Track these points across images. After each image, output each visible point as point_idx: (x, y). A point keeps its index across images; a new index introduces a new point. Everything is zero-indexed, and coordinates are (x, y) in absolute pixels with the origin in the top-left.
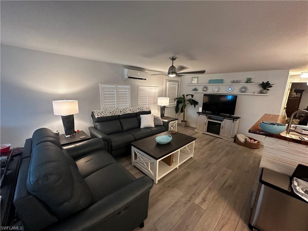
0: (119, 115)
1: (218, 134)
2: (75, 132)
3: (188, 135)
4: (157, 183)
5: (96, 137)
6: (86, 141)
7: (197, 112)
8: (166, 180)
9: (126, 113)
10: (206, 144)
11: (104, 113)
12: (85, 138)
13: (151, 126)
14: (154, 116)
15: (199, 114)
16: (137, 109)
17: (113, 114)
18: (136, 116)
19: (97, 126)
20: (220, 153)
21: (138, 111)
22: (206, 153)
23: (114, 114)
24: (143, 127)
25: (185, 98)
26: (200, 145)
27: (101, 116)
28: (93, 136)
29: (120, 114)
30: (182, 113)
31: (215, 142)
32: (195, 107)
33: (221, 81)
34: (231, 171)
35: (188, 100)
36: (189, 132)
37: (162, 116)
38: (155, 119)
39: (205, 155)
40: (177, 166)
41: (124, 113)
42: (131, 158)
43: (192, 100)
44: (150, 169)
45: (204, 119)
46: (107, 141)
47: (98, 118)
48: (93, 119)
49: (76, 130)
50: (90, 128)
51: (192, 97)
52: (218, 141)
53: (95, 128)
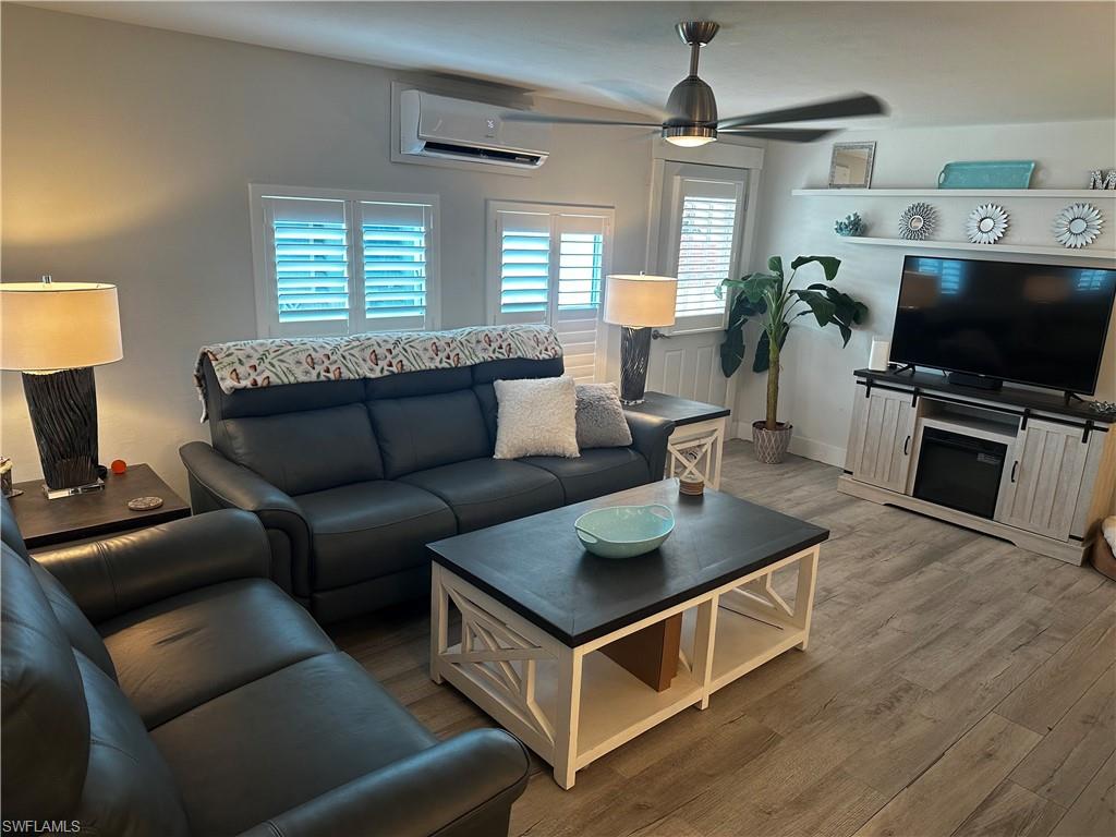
0: (365, 380)
1: (988, 512)
2: (102, 472)
3: (792, 512)
4: (570, 782)
5: (222, 504)
6: (163, 527)
7: (856, 373)
8: (628, 769)
9: (408, 367)
10: (901, 574)
11: (275, 362)
12: (159, 507)
13: (559, 451)
14: (583, 389)
15: (870, 384)
16: (478, 342)
17: (328, 371)
18: (471, 387)
19: (231, 438)
20: (979, 631)
21: (482, 356)
22: (896, 623)
23: (332, 368)
24: (509, 457)
25: (786, 280)
26: (864, 574)
27: (255, 381)
28: (206, 499)
29: (372, 376)
30: (765, 377)
31: (960, 564)
32: (846, 335)
33: (1029, 176)
34: (1034, 738)
35: (803, 295)
36: (798, 493)
37: (633, 388)
38: (586, 408)
39: (888, 636)
40: (702, 695)
41: (394, 369)
42: (426, 635)
43: (831, 291)
44: (537, 701)
45: (900, 415)
46: (288, 533)
47: (237, 391)
48: (206, 396)
49: (105, 458)
50: (188, 452)
51: (831, 274)
52: (980, 554)
53: (220, 450)
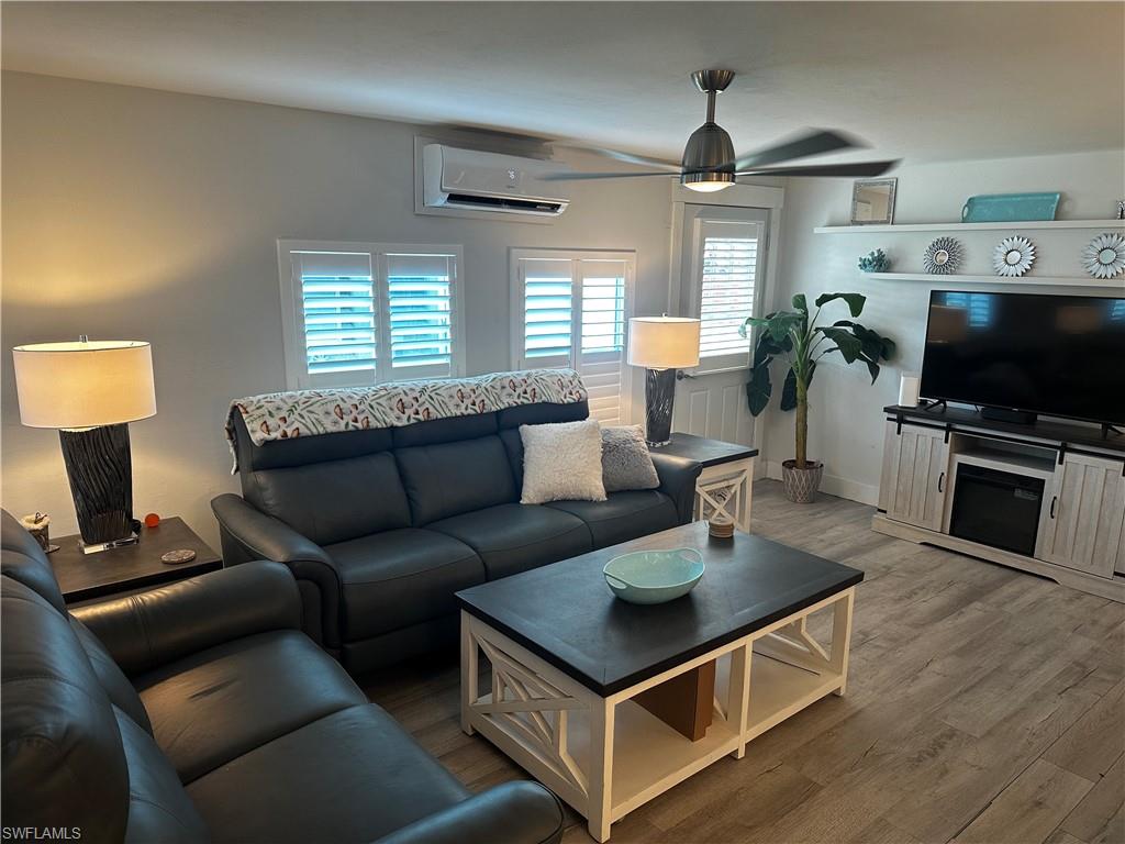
0: (393, 428)
1: (1029, 551)
2: (136, 526)
3: (824, 554)
4: (606, 835)
5: (253, 556)
6: (196, 580)
7: (886, 410)
8: (664, 821)
9: (434, 414)
10: (942, 614)
11: (304, 413)
12: (192, 560)
13: (586, 495)
14: (607, 433)
15: (901, 421)
16: (503, 387)
17: (356, 420)
18: (496, 433)
19: (262, 489)
20: (1024, 674)
21: (507, 401)
22: (936, 666)
23: (360, 418)
24: (535, 502)
25: (811, 317)
26: (902, 616)
27: (285, 434)
28: (237, 551)
29: (400, 424)
30: (793, 415)
31: (1000, 605)
32: (874, 371)
33: (1055, 208)
34: (1085, 785)
35: (829, 333)
36: (831, 534)
37: (658, 430)
38: (612, 451)
39: (928, 680)
40: (738, 743)
41: (420, 417)
42: (456, 684)
43: (858, 328)
44: (570, 752)
45: (933, 452)
46: (319, 584)
47: (267, 443)
48: (236, 448)
49: (139, 514)
50: (220, 504)
51: (856, 310)
52: (1022, 592)
53: (250, 502)
